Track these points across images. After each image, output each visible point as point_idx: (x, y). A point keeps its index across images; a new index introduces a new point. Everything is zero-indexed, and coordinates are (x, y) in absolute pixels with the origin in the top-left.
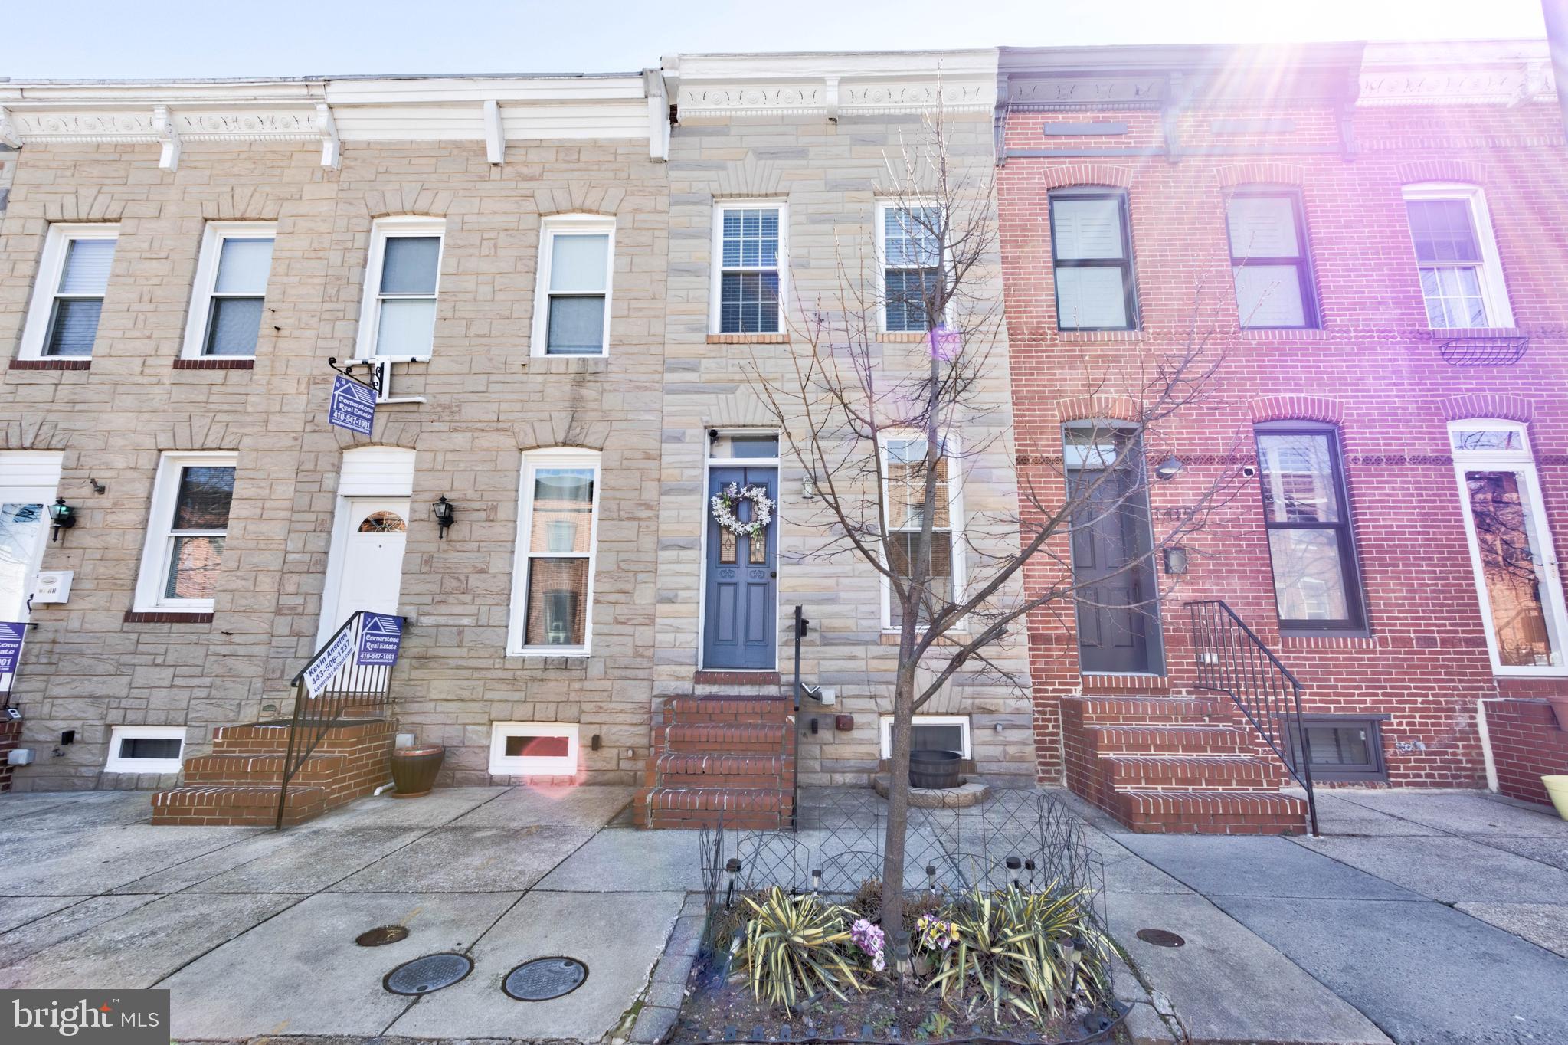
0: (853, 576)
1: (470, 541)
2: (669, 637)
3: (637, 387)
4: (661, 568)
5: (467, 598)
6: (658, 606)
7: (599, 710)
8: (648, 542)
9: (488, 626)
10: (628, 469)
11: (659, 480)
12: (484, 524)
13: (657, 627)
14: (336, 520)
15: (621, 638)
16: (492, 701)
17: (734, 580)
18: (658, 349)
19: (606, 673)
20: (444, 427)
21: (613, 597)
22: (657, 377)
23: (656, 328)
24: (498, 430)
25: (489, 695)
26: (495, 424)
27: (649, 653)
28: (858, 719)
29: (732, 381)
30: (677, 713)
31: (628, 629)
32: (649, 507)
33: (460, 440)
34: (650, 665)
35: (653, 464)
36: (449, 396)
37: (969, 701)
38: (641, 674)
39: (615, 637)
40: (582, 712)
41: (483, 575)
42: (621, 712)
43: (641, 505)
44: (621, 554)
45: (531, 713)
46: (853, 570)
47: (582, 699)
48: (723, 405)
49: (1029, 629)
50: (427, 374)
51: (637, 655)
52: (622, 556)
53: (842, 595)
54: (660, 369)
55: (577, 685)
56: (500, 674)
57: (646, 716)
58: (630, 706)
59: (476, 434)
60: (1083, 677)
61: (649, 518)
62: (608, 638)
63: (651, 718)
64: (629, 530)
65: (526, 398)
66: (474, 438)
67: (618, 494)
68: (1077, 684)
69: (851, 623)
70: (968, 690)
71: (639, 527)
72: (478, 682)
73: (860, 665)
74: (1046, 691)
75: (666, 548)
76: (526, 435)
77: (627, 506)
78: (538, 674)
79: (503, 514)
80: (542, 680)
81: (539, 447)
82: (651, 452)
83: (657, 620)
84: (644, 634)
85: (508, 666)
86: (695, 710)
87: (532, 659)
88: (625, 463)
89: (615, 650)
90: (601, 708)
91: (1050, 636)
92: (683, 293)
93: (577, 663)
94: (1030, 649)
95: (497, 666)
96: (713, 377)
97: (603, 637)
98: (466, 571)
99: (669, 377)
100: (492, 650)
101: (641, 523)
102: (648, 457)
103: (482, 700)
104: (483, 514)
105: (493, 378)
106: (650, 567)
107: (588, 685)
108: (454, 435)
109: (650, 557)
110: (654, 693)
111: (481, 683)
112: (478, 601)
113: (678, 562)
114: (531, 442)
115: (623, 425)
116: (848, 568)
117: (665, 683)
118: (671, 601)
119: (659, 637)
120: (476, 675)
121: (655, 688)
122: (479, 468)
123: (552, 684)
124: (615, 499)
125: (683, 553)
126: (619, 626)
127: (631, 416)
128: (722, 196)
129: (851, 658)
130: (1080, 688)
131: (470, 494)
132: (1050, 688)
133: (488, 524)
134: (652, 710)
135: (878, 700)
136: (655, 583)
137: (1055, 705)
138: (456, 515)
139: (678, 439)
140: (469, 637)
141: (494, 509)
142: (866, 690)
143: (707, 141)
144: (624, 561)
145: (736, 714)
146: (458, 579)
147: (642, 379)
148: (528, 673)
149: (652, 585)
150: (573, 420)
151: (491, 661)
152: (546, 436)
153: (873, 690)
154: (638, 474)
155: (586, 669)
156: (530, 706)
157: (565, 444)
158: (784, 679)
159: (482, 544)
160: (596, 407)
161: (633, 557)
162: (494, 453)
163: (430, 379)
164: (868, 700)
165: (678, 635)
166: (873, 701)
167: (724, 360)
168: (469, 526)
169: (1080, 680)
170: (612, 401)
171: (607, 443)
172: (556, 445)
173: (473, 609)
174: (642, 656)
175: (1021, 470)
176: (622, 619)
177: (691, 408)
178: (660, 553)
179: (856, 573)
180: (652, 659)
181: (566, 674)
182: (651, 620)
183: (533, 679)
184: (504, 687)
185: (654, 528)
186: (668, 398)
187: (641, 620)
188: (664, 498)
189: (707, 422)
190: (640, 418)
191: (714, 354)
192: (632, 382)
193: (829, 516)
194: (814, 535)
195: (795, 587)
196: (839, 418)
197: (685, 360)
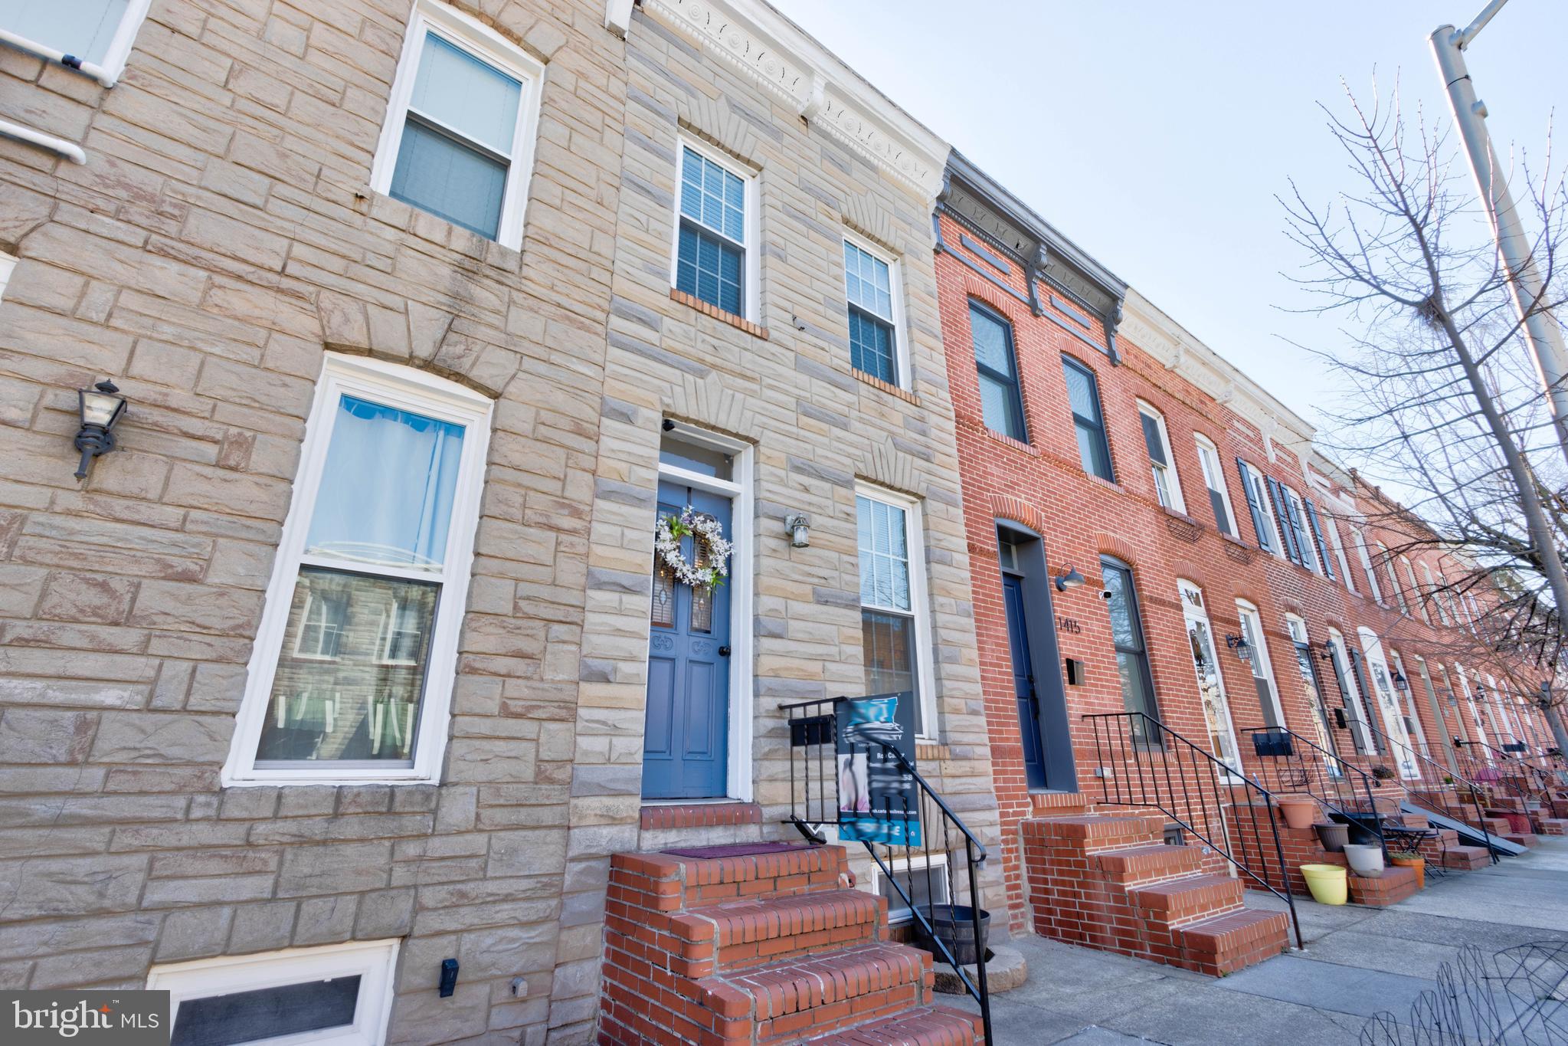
0: (840, 661)
1: (160, 501)
2: (599, 744)
3: (568, 318)
4: (591, 618)
5: (129, 637)
6: (583, 686)
7: (462, 899)
8: (570, 572)
9: (184, 710)
10: (545, 441)
11: (594, 473)
12: (208, 471)
13: (580, 725)
15: (513, 744)
16: (167, 909)
17: (670, 654)
18: (605, 277)
19: (478, 817)
20: (138, 237)
21: (502, 664)
22: (601, 316)
23: (603, 245)
24: (280, 290)
25: (158, 894)
26: (274, 278)
27: (562, 774)
29: (702, 361)
30: (687, 888)
31: (527, 728)
32: (576, 513)
33: (167, 275)
34: (565, 797)
35: (588, 445)
36: (160, 179)
38: (547, 816)
39: (501, 743)
40: (418, 909)
41: (189, 588)
42: (508, 898)
43: (563, 506)
44: (521, 585)
45: (286, 928)
46: (840, 653)
47: (422, 879)
48: (690, 389)
49: (990, 740)
50: (98, 108)
51: (541, 777)
52: (525, 589)
53: (829, 686)
54: (606, 305)
55: (412, 849)
56: (205, 834)
57: (554, 903)
58: (525, 884)
59: (218, 279)
60: (1033, 797)
61: (573, 532)
62: (486, 745)
63: (562, 906)
64: (539, 545)
65: (357, 257)
66: (212, 286)
67: (525, 479)
68: (1027, 805)
71: (558, 544)
72: (126, 860)
74: (1008, 815)
75: (600, 586)
76: (347, 320)
77: (537, 501)
78: (317, 828)
79: (262, 459)
80: (324, 843)
81: (370, 353)
82: (585, 425)
83: (581, 712)
84: (555, 738)
85: (232, 811)
86: (717, 880)
87: (304, 792)
88: (541, 429)
89: (500, 770)
90: (463, 895)
91: (1004, 749)
92: (643, 218)
93: (418, 798)
95: (196, 813)
96: (679, 346)
97: (477, 743)
98: (135, 570)
99: (615, 321)
100: (188, 771)
101: (563, 537)
102: (580, 432)
103: (139, 909)
104: (211, 451)
105: (281, 189)
106: (574, 616)
107: (437, 846)
108: (158, 261)
109: (574, 598)
110: (571, 854)
111: (142, 860)
112: (157, 646)
113: (620, 612)
114: (355, 335)
115: (542, 368)
116: (834, 650)
117: (591, 831)
118: (605, 679)
119: (584, 743)
120: (126, 839)
121: (574, 844)
122: (217, 350)
123: (349, 850)
124: (519, 485)
125: (627, 599)
126: (511, 722)
127: (555, 358)
128: (689, 126)
130: (1031, 809)
131: (179, 397)
132: (1011, 810)
133: (221, 473)
134: (565, 890)
136: (580, 645)
137: (1015, 832)
138: (125, 435)
139: (626, 418)
140: (113, 738)
141: (243, 444)
143: (675, 52)
144: (528, 598)
145: (775, 879)
146: (104, 586)
147: (576, 310)
148: (291, 827)
149: (574, 648)
150: (449, 328)
151: (181, 802)
152: (394, 339)
154: (561, 453)
155: (434, 812)
156: (287, 911)
157: (428, 365)
158: (767, 812)
159: (194, 514)
160: (496, 322)
161: (546, 592)
162: (263, 333)
163: (102, 121)
165: (615, 740)
167: (693, 329)
168: (162, 470)
169: (1029, 800)
170: (522, 322)
171: (511, 388)
172: (409, 360)
173: (143, 667)
174: (551, 781)
175: (972, 560)
176: (516, 706)
177: (645, 377)
178: (590, 593)
179: (843, 657)
180: (568, 784)
181: (390, 825)
182: (568, 712)
183: (302, 841)
184: (214, 866)
185: (582, 550)
186: (615, 352)
187: (552, 711)
188: (600, 504)
189: (668, 406)
190: (573, 367)
191: (679, 316)
192: (559, 305)
193: (813, 576)
194: (797, 598)
195: (777, 669)
196: (819, 451)
197: (635, 306)
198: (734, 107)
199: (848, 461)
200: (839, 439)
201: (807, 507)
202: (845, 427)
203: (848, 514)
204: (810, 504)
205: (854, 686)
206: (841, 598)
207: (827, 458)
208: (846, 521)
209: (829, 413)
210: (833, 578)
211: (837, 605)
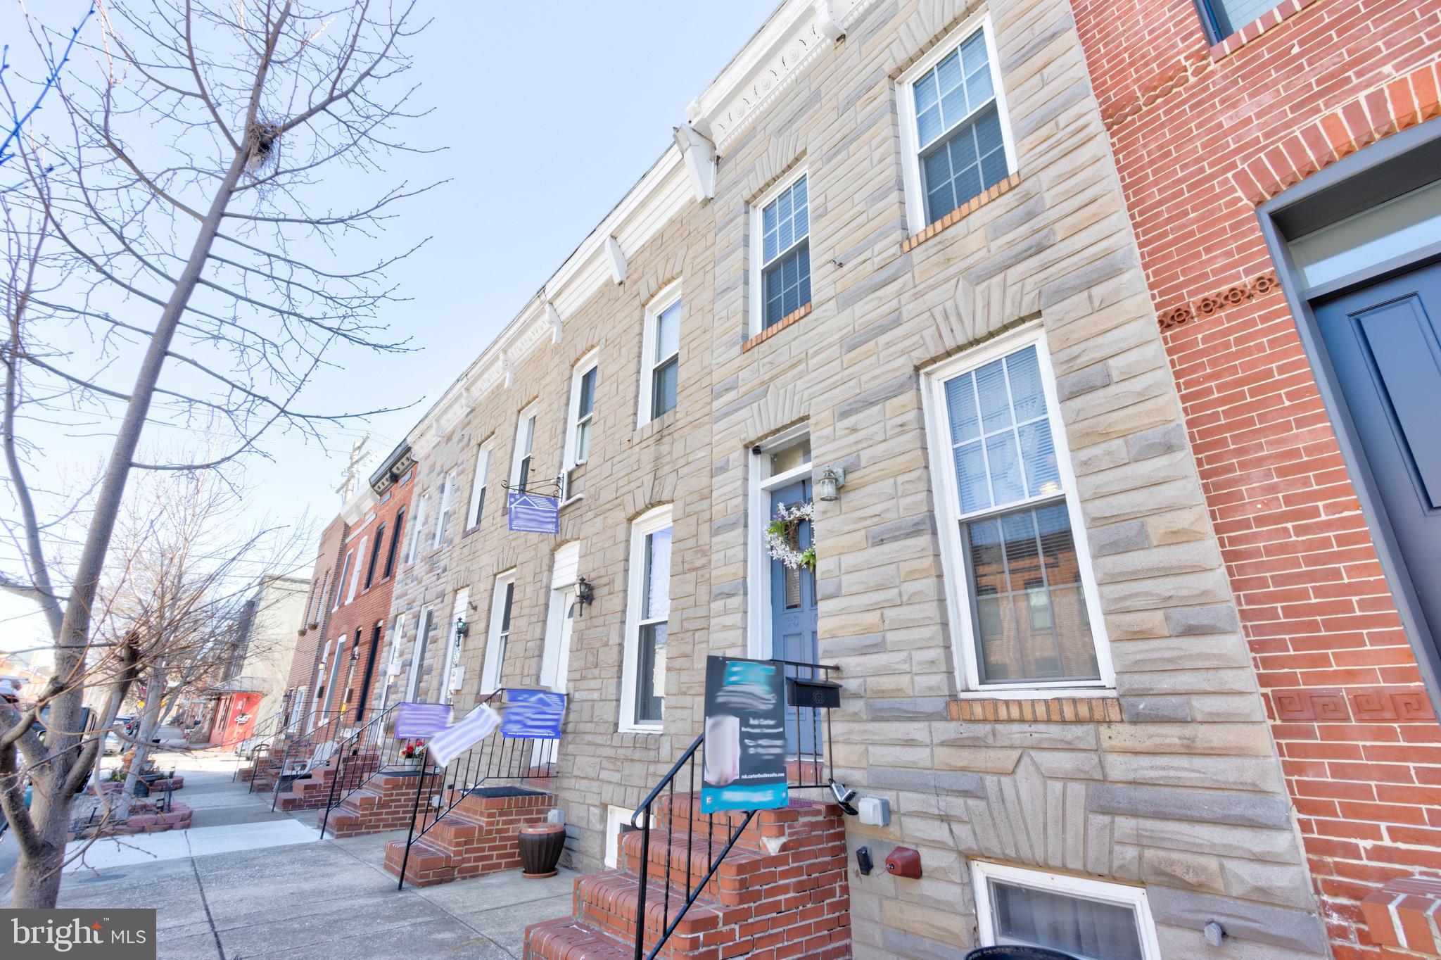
0: (901, 604)
1: (601, 615)
3: (694, 427)
4: (713, 622)
5: (597, 672)
8: (703, 594)
9: (606, 700)
10: (689, 515)
11: (710, 520)
12: (607, 598)
14: (550, 610)
15: (683, 711)
16: (603, 781)
17: (798, 630)
18: (708, 381)
19: (671, 754)
20: (592, 514)
21: (677, 663)
22: (706, 410)
23: (706, 359)
24: (616, 507)
25: (602, 775)
26: (615, 502)
28: (929, 859)
29: (764, 383)
31: (688, 701)
32: (704, 553)
33: (599, 523)
35: (706, 504)
36: (596, 486)
37: (1131, 852)
39: (679, 711)
41: (606, 648)
43: (698, 552)
44: (684, 612)
45: (623, 798)
46: (900, 595)
48: (756, 414)
49: (1264, 681)
50: (584, 474)
51: (694, 733)
52: (685, 614)
53: (891, 637)
54: (709, 400)
55: (652, 769)
56: (609, 752)
59: (606, 515)
61: (704, 566)
62: (673, 712)
64: (690, 583)
65: (630, 470)
66: (605, 518)
67: (682, 545)
69: (904, 681)
70: (1125, 825)
71: (697, 578)
73: (920, 756)
74: (1353, 852)
75: (716, 598)
76: (632, 504)
77: (688, 556)
78: (630, 753)
79: (617, 585)
80: (630, 760)
81: (638, 513)
82: (705, 491)
85: (614, 743)
87: (627, 736)
88: (688, 509)
89: (678, 727)
91: (1334, 695)
92: (724, 313)
93: (652, 741)
94: (1277, 732)
95: (608, 743)
96: (748, 387)
98: (597, 645)
99: (717, 404)
100: (607, 725)
101: (698, 573)
102: (703, 498)
103: (598, 779)
104: (608, 588)
105: (615, 460)
106: (703, 623)
107: (659, 769)
108: (596, 520)
109: (704, 611)
111: (599, 760)
112: (602, 674)
113: (724, 613)
114: (632, 510)
115: (685, 470)
120: (597, 752)
122: (607, 545)
124: (680, 551)
125: (727, 602)
126: (682, 697)
127: (690, 459)
128: (754, 197)
129: (910, 743)
131: (602, 572)
133: (610, 596)
135: (955, 826)
136: (708, 642)
138: (596, 593)
139: (723, 469)
140: (596, 711)
141: (613, 582)
142: (933, 803)
143: (739, 156)
144: (686, 619)
146: (593, 654)
147: (698, 417)
148: (624, 751)
149: (704, 645)
150: (655, 479)
151: (605, 737)
152: (640, 502)
153: (942, 805)
154: (695, 518)
155: (658, 749)
156: (623, 790)
157: (653, 506)
159: (607, 617)
160: (669, 460)
161: (692, 613)
162: (614, 529)
163: (586, 478)
164: (937, 823)
166: (945, 825)
167: (756, 364)
168: (600, 602)
170: (678, 449)
171: (675, 494)
172: (647, 507)
173: (599, 683)
174: (698, 734)
175: (1174, 338)
176: (684, 688)
177: (729, 431)
178: (712, 605)
179: (905, 598)
181: (646, 755)
184: (611, 766)
185: (707, 576)
186: (715, 427)
187: (698, 689)
188: (714, 540)
189: (744, 440)
190: (696, 457)
191: (748, 362)
192: (691, 423)
193: (865, 518)
194: (850, 550)
195: (831, 630)
196: (864, 378)
197: (727, 380)
198: (780, 131)
199: (902, 360)
200: (889, 345)
201: (855, 448)
202: (897, 323)
203: (901, 425)
204: (856, 443)
205: (922, 629)
206: (900, 528)
207: (874, 378)
208: (903, 433)
209: (876, 324)
210: (888, 510)
211: (895, 539)
